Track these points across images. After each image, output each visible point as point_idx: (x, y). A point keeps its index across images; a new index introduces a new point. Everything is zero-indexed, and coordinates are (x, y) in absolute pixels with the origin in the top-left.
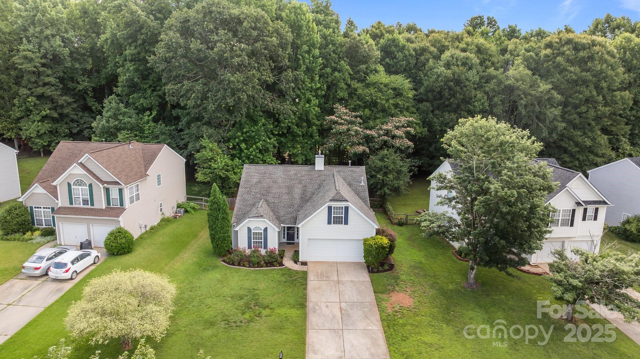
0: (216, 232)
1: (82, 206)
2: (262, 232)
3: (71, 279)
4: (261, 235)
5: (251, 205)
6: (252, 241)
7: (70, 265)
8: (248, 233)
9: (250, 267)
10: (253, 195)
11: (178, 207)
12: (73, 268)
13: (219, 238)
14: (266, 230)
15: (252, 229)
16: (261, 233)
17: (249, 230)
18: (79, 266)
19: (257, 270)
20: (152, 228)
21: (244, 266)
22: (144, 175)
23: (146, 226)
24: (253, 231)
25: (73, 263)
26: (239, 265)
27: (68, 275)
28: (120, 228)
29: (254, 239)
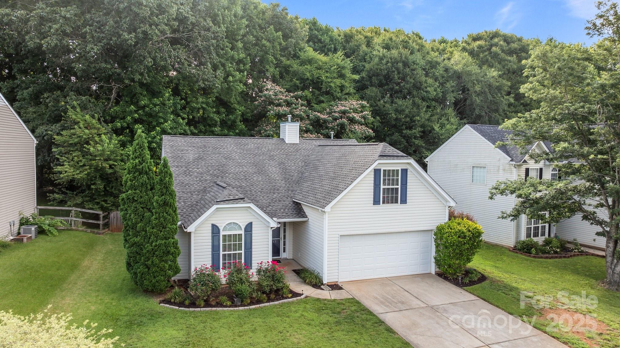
0: (147, 238)
2: (242, 232)
4: (240, 240)
5: (199, 192)
6: (222, 253)
8: (213, 237)
9: (234, 305)
10: (197, 177)
11: (21, 224)
13: (153, 252)
14: (249, 228)
15: (221, 229)
16: (240, 235)
17: (215, 230)
19: (254, 309)
21: (220, 304)
24: (222, 233)
26: (207, 304)
29: (224, 250)
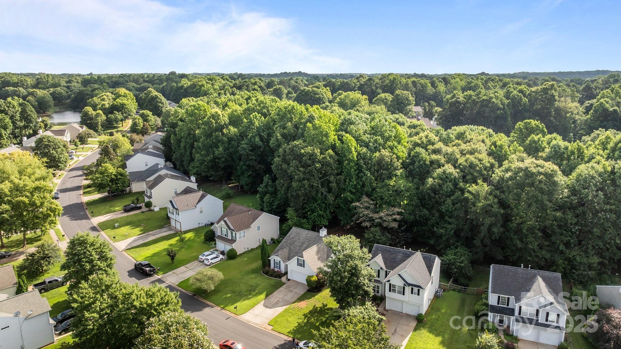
1: (224, 236)
3: (210, 265)
6: (275, 265)
7: (210, 260)
12: (211, 261)
14: (280, 262)
15: (275, 260)
18: (213, 261)
20: (251, 249)
22: (248, 226)
23: (248, 248)
25: (211, 259)
27: (209, 264)
28: (233, 249)
